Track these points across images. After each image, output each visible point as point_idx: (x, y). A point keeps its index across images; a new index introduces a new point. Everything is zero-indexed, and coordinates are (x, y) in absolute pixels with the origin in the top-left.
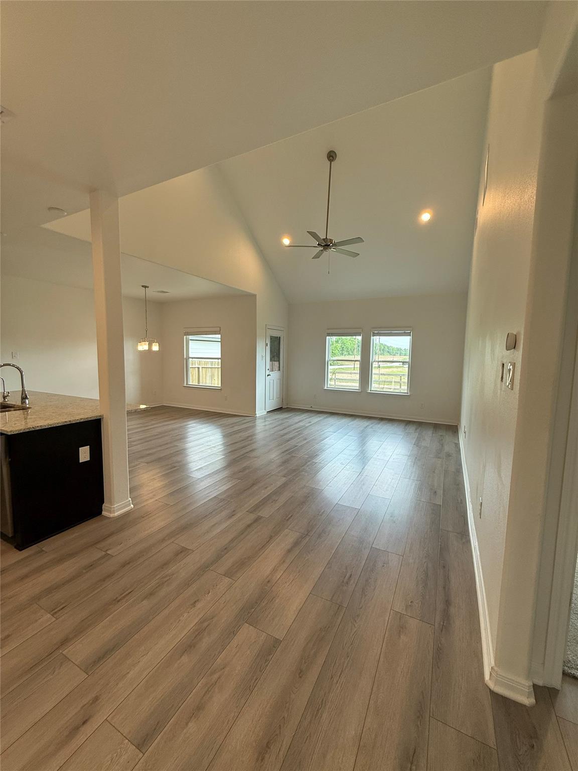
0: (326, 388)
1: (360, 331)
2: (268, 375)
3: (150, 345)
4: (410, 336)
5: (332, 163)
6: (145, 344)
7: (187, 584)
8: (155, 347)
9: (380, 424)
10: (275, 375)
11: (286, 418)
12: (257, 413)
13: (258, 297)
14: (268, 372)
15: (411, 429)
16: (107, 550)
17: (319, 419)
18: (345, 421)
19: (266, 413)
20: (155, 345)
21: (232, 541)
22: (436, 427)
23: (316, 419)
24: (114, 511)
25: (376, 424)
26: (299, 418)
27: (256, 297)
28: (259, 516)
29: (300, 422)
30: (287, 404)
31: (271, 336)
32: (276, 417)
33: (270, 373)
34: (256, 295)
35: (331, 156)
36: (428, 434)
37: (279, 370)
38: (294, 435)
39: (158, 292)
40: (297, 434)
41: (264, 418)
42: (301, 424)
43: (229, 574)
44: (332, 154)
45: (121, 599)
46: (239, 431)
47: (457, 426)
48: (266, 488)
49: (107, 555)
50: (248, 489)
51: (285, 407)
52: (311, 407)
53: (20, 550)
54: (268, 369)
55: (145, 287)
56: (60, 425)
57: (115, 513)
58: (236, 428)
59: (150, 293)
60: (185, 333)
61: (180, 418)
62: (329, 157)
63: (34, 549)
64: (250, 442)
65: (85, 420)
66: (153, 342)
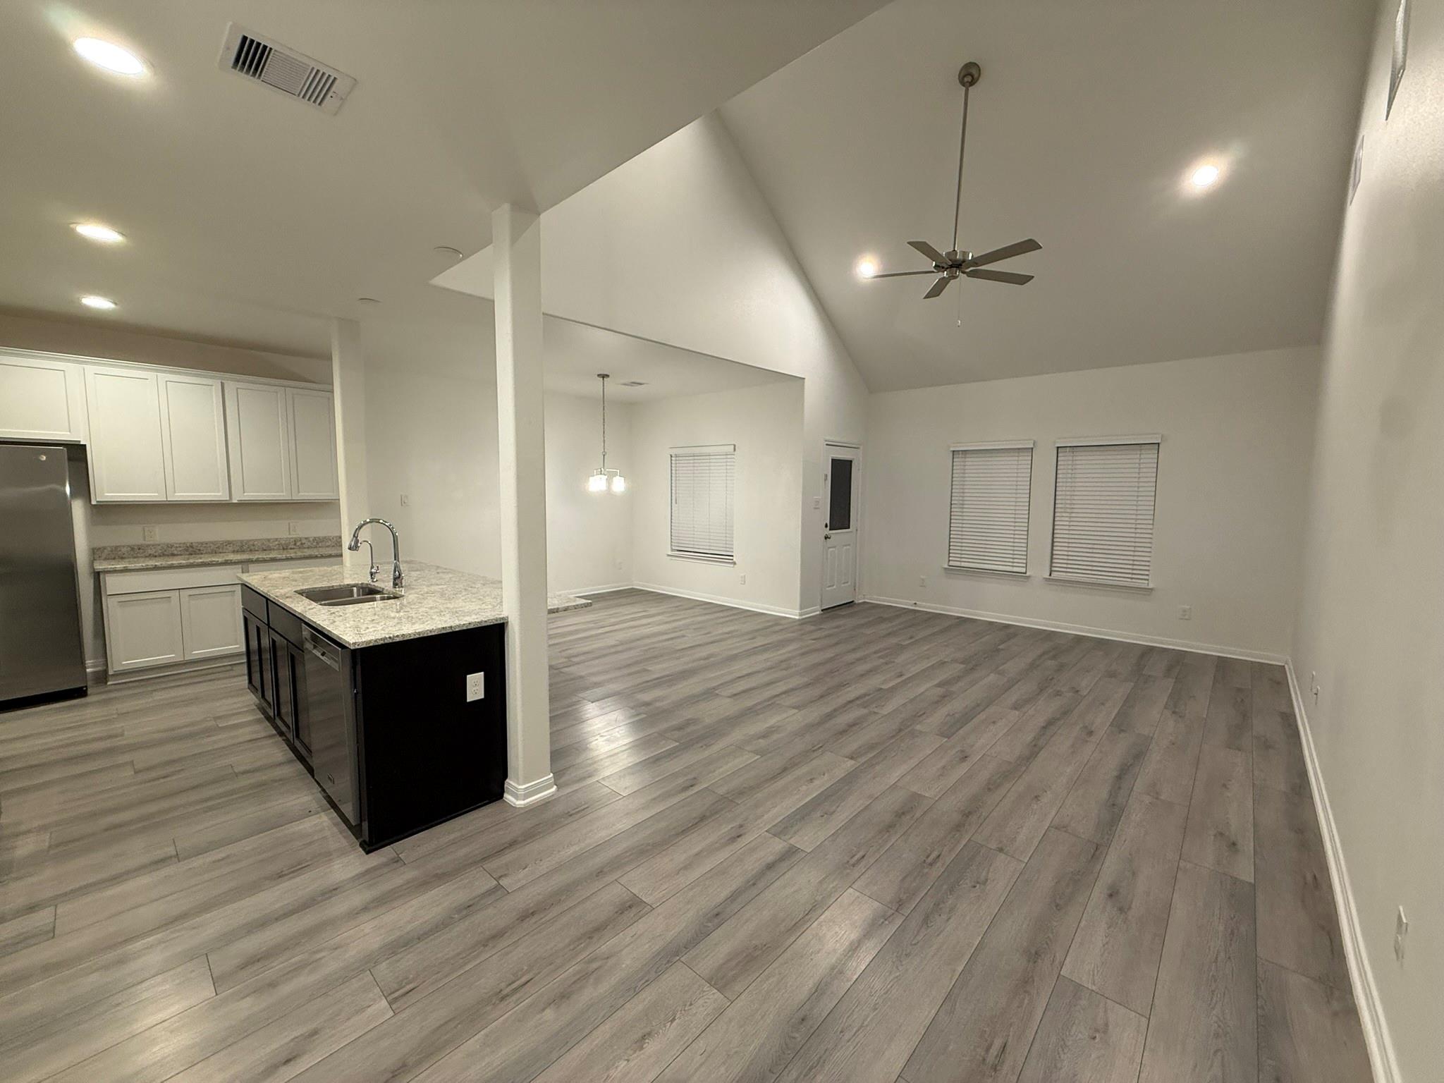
0: (947, 567)
1: (1029, 444)
5: (970, 89)
6: (600, 480)
7: (632, 988)
9: (1076, 651)
11: (861, 626)
13: (807, 383)
14: (826, 532)
16: (501, 877)
17: (936, 630)
18: (990, 638)
19: (822, 610)
20: (619, 482)
21: (733, 897)
23: (926, 630)
26: (888, 626)
27: (804, 382)
28: (792, 847)
29: (889, 635)
30: (865, 596)
31: (833, 460)
32: (841, 622)
33: (831, 533)
34: (804, 380)
35: (969, 75)
37: (849, 527)
42: (892, 640)
43: (721, 980)
45: (507, 995)
46: (765, 648)
47: (1284, 666)
48: (812, 780)
49: (499, 887)
50: (774, 778)
51: (860, 601)
52: (915, 604)
53: (368, 853)
54: (826, 526)
55: (603, 377)
56: (433, 634)
57: (524, 800)
58: (760, 642)
59: (612, 387)
60: (671, 456)
61: (659, 614)
62: (965, 76)
63: (387, 852)
64: (785, 673)
65: (476, 626)
66: (613, 475)
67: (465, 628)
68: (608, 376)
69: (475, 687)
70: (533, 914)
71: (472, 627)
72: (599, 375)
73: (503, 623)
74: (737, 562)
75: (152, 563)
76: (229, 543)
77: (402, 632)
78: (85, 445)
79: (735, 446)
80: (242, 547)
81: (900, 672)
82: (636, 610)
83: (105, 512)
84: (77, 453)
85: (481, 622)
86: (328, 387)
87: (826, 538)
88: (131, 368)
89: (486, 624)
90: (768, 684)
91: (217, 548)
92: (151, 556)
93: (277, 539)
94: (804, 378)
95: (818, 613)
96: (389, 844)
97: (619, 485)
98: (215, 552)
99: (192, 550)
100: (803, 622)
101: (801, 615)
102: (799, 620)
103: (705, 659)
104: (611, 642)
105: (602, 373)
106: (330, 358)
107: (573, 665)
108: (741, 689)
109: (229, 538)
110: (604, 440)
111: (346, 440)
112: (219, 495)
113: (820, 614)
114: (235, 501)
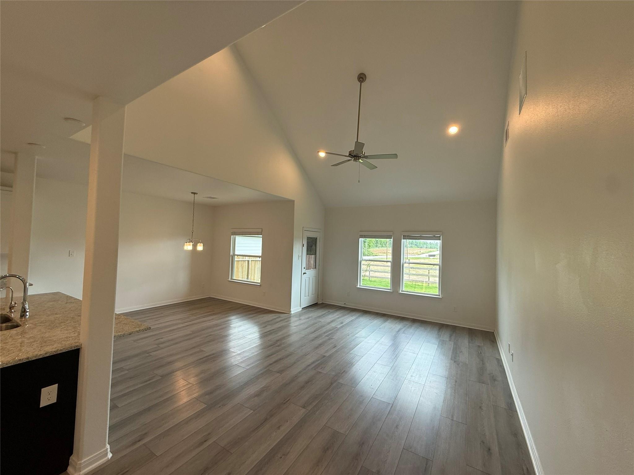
0: (359, 287)
1: (391, 234)
2: (304, 274)
3: (195, 246)
4: (440, 240)
5: (362, 84)
6: (189, 245)
8: (200, 247)
9: (413, 328)
10: (311, 273)
11: (319, 317)
12: (291, 310)
13: (295, 202)
14: (304, 271)
15: (446, 336)
17: (353, 318)
18: (377, 322)
19: (301, 309)
20: (200, 246)
22: (472, 333)
23: (349, 318)
24: (80, 468)
25: (408, 328)
26: (333, 316)
27: (294, 202)
29: (332, 321)
30: (322, 300)
31: (307, 237)
32: (310, 315)
33: (307, 271)
34: (294, 201)
35: (362, 78)
36: (465, 342)
37: (315, 268)
38: (324, 340)
39: (208, 197)
40: (327, 338)
41: (299, 315)
42: (333, 325)
44: (362, 76)
47: (493, 332)
48: (279, 428)
51: (321, 303)
52: (345, 304)
54: (304, 268)
55: (194, 194)
59: (199, 199)
60: (232, 232)
62: (360, 79)
65: (52, 354)
66: (197, 242)
69: (49, 395)
71: (48, 355)
72: (192, 193)
73: (79, 348)
74: (261, 285)
79: (262, 229)
81: (335, 345)
85: (57, 351)
89: (61, 352)
105: (194, 192)
107: (161, 349)
113: (300, 312)
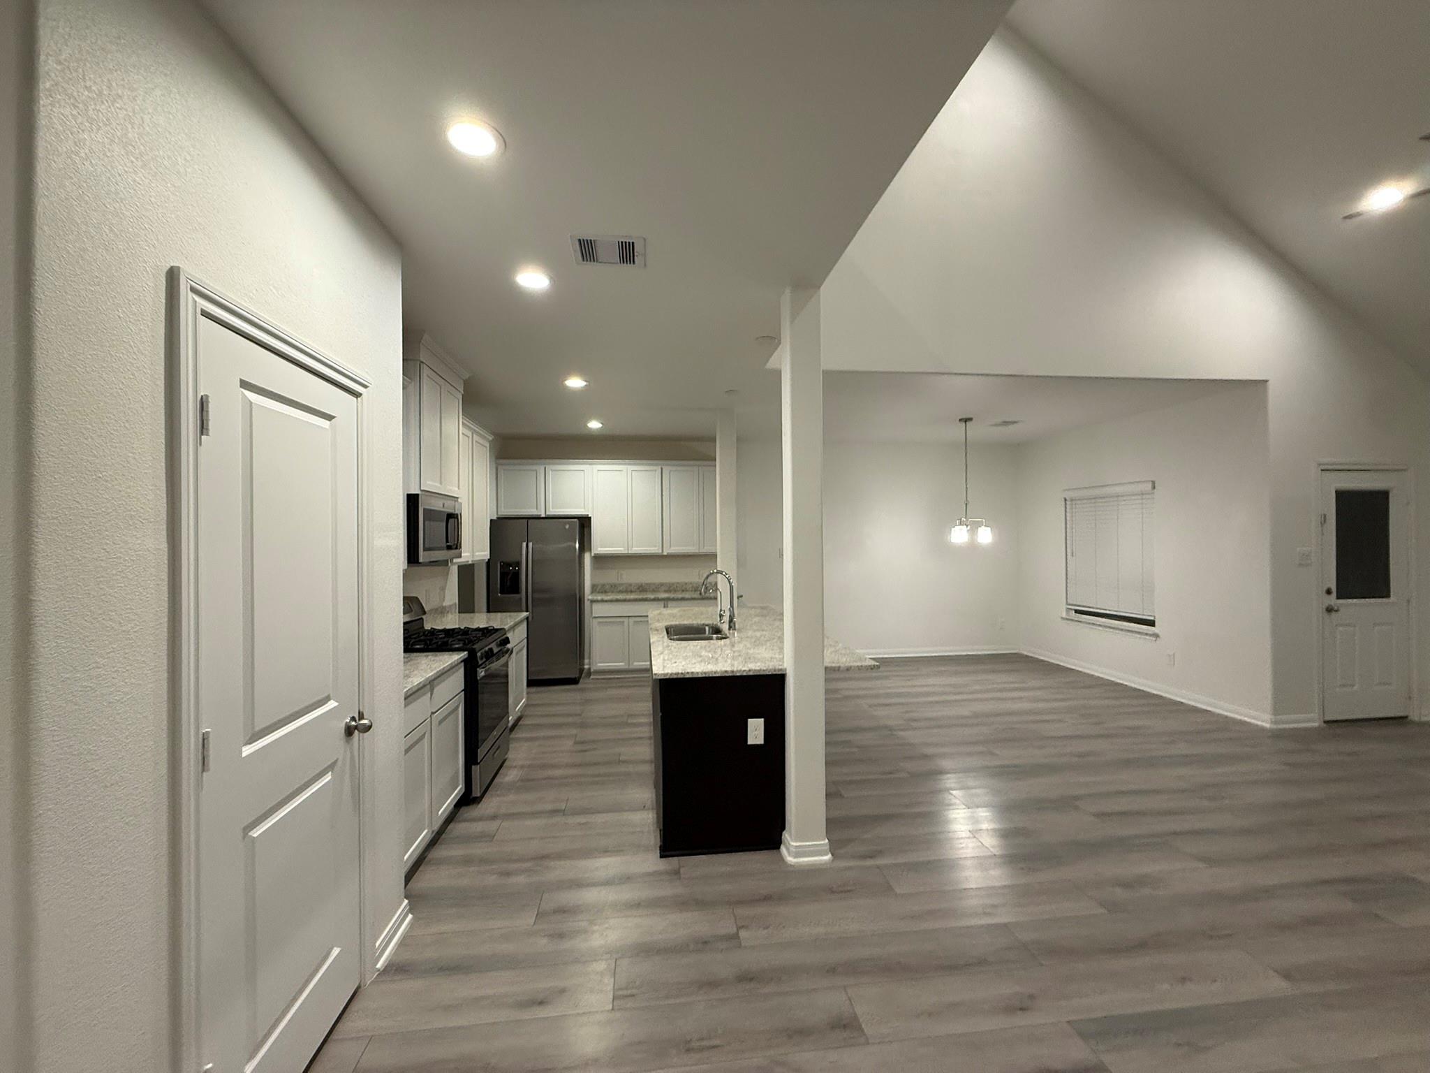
2: (1328, 610)
6: (962, 531)
14: (1328, 601)
16: (742, 927)
19: (1318, 724)
20: (984, 532)
24: (793, 853)
31: (1340, 492)
33: (1338, 603)
46: (1187, 760)
48: (1184, 980)
49: (736, 936)
50: (1116, 950)
51: (1423, 719)
53: (661, 857)
54: (1329, 592)
55: (966, 422)
56: (717, 675)
57: (795, 857)
58: (1181, 749)
59: (976, 431)
60: (1065, 500)
61: (1039, 688)
63: (675, 861)
64: (1206, 803)
65: (755, 674)
66: (979, 525)
67: (745, 674)
68: (970, 419)
69: (756, 731)
70: (751, 979)
71: (751, 673)
72: (960, 420)
73: (783, 675)
74: (1160, 634)
75: (620, 597)
76: (662, 585)
77: (693, 670)
78: (590, 518)
79: (1153, 483)
80: (670, 588)
82: (1011, 679)
83: (600, 560)
84: (584, 523)
85: (760, 670)
86: (713, 463)
87: (1330, 610)
88: (613, 464)
89: (765, 673)
90: (1169, 813)
91: (656, 588)
92: (621, 592)
93: (691, 583)
94: (1267, 381)
95: (1316, 725)
96: (678, 856)
97: (985, 536)
98: (654, 591)
99: (642, 588)
100: (1277, 735)
101: (1276, 722)
102: (1271, 730)
103: (1079, 756)
104: (965, 711)
105: (964, 417)
106: (714, 440)
108: (1117, 808)
109: (664, 581)
110: (967, 488)
111: (720, 505)
112: (655, 549)
113: (1319, 727)
114: (665, 553)
